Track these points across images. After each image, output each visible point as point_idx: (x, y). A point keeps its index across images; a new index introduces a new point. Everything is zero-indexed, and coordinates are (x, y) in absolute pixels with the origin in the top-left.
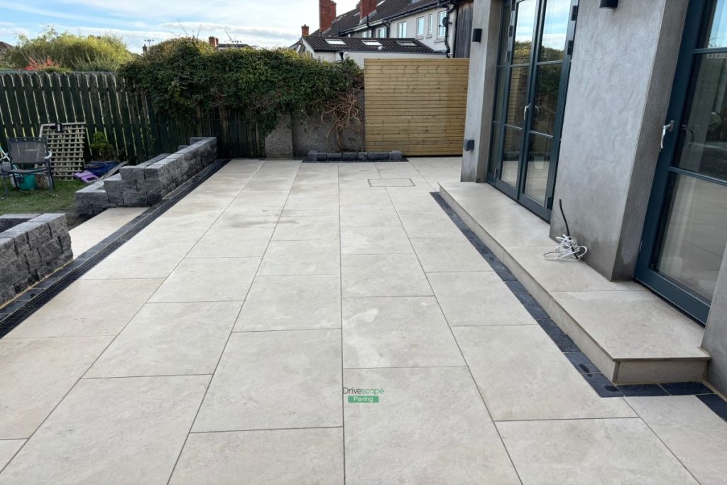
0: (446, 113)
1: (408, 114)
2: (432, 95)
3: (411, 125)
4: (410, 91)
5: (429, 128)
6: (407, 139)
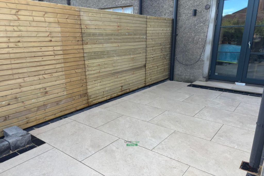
0: (63, 69)
1: (16, 76)
2: (44, 49)
3: (24, 89)
4: (11, 45)
5: (48, 89)
6: (22, 109)
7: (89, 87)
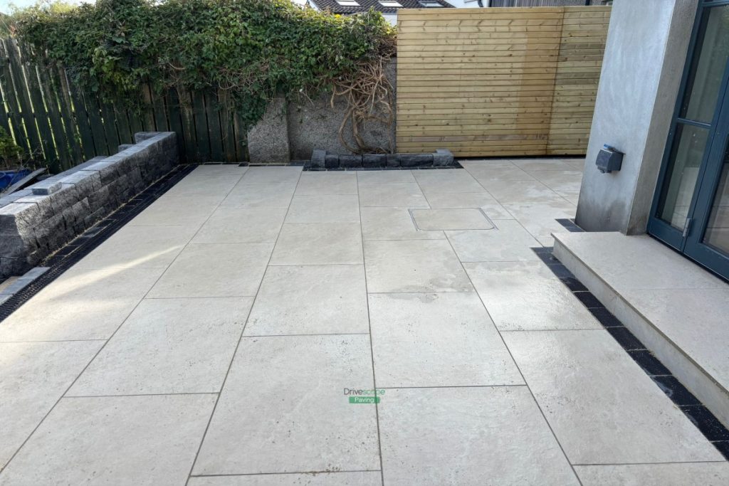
0: (519, 94)
1: (462, 95)
2: (500, 65)
3: (467, 111)
4: (466, 60)
5: (492, 116)
6: (459, 133)
7: (553, 126)
